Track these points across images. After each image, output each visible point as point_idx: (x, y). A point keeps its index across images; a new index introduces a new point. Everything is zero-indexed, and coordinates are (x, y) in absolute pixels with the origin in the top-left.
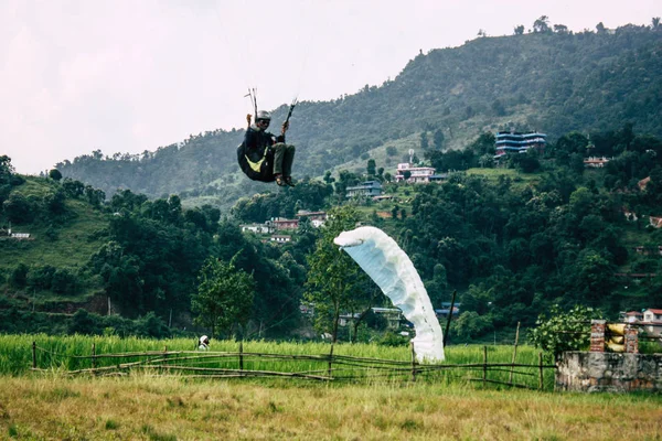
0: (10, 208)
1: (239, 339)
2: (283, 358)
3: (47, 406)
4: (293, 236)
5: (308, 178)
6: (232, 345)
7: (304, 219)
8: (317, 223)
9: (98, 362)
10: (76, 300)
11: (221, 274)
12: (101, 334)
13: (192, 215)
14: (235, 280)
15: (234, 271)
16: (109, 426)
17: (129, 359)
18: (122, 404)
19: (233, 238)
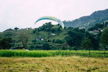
0: (51, 30)
1: (89, 50)
2: (97, 53)
3: (58, 62)
4: (98, 33)
5: (100, 23)
6: (88, 52)
7: (99, 30)
8: (102, 31)
9: (66, 54)
10: (62, 45)
11: (86, 40)
12: (67, 50)
13: (81, 30)
14: (88, 40)
16: (68, 65)
17: (71, 54)
18: (70, 61)
19: (88, 34)
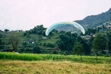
0: (43, 33)
1: (81, 55)
2: (88, 59)
3: (49, 66)
4: (90, 38)
5: (92, 28)
6: (79, 57)
7: (92, 35)
8: (94, 36)
9: (57, 59)
10: (54, 48)
11: (78, 44)
12: (58, 54)
13: (73, 34)
14: (80, 45)
15: (80, 44)
16: (59, 69)
17: (62, 58)
18: (61, 66)
19: (80, 38)
